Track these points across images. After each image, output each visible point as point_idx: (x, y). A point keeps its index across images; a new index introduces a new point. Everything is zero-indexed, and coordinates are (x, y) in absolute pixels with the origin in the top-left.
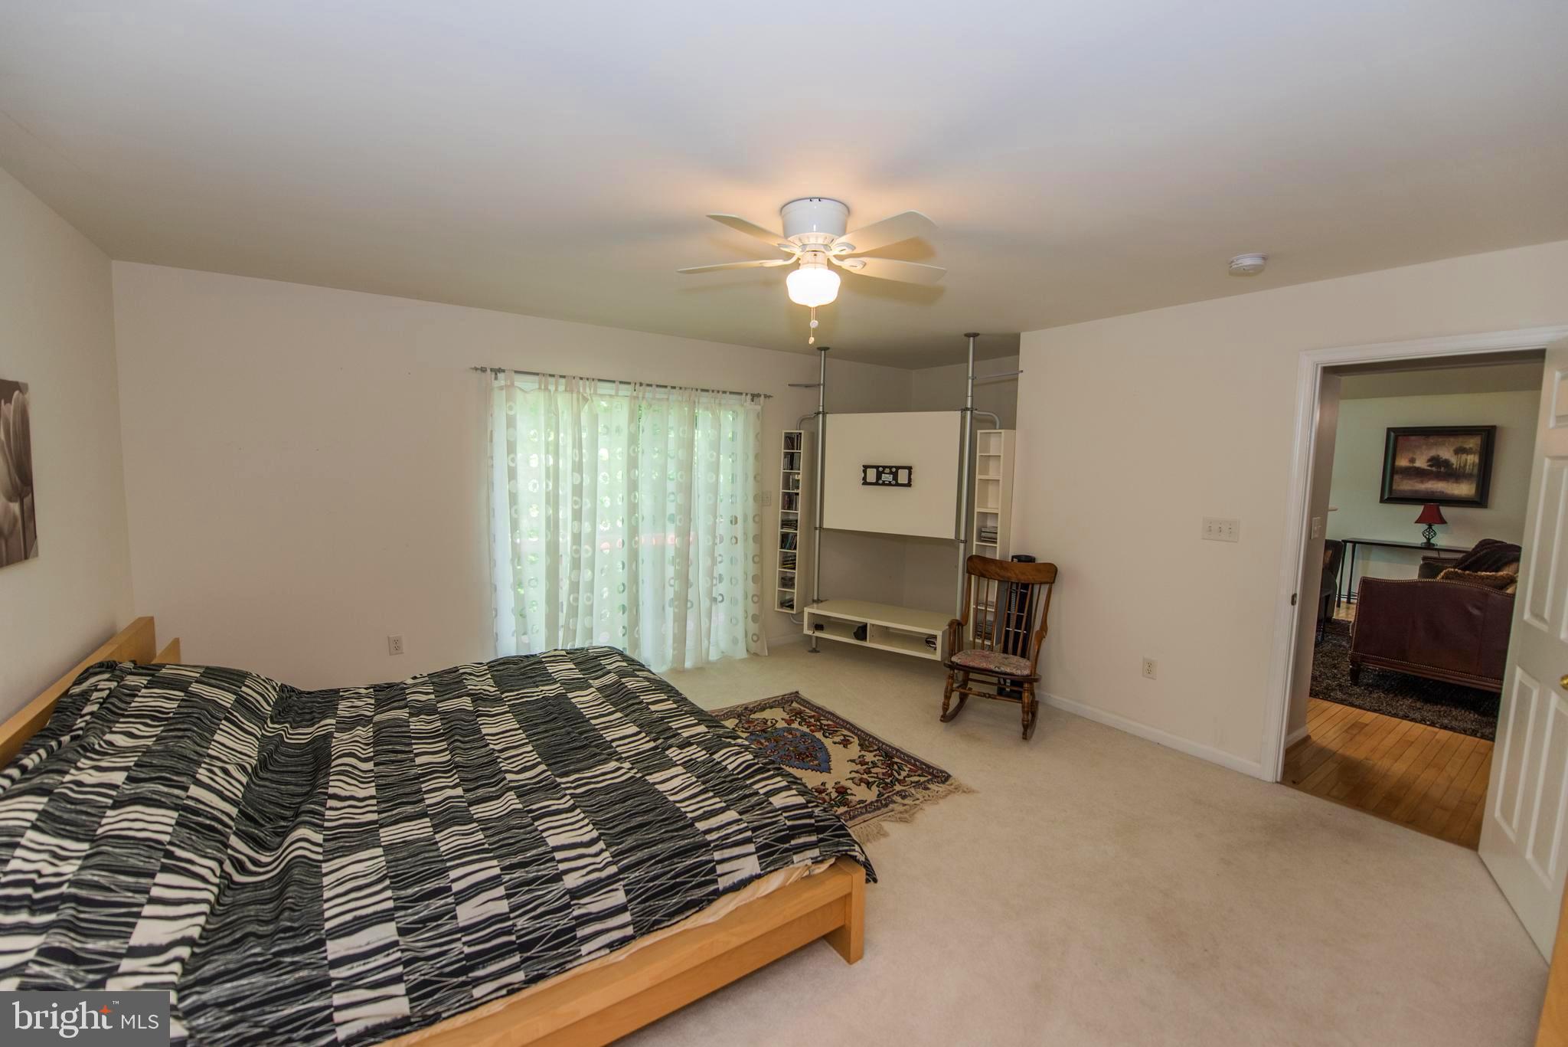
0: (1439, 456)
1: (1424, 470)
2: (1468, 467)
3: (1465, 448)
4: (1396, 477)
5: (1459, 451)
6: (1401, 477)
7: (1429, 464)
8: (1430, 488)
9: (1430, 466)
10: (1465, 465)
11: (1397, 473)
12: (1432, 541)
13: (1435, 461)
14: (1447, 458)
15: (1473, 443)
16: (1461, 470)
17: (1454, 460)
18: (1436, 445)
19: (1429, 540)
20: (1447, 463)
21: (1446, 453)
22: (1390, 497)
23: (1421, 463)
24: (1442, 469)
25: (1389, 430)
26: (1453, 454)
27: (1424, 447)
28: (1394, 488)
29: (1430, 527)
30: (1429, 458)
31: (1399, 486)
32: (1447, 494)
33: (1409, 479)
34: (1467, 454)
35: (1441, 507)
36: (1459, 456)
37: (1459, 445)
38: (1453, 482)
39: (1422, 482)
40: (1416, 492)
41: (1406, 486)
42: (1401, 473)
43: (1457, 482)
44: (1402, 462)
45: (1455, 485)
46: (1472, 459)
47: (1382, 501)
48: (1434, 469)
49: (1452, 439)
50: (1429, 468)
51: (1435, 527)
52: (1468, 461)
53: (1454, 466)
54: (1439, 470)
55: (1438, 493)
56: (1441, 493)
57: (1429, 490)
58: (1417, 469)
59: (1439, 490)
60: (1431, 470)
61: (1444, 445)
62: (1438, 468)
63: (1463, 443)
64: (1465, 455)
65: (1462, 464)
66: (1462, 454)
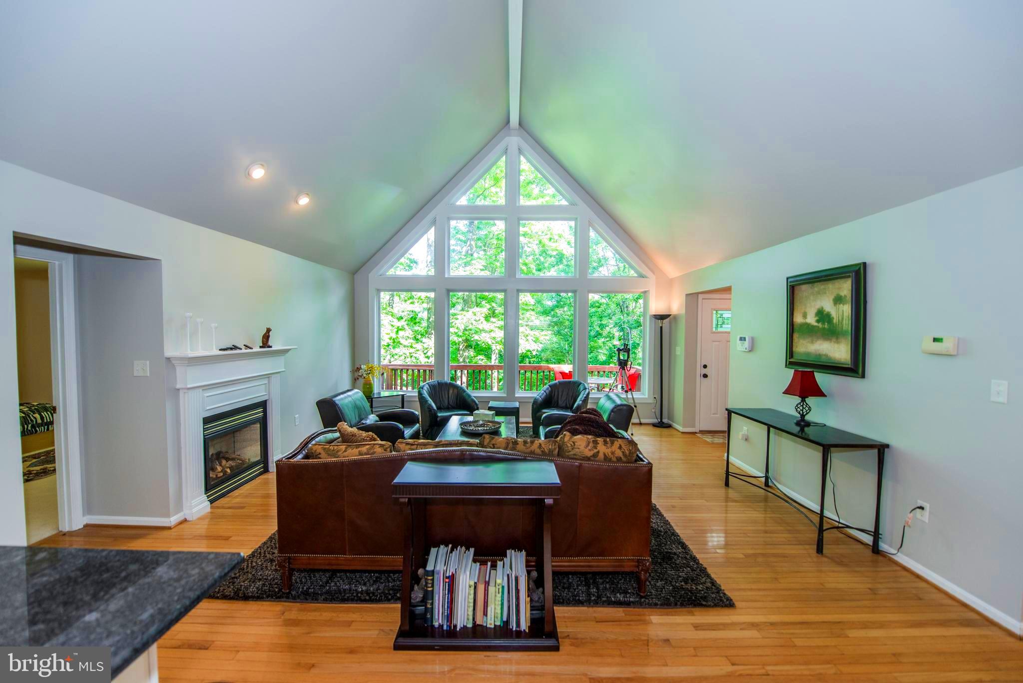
0: (823, 308)
1: (813, 327)
2: (844, 322)
3: (840, 296)
4: (795, 336)
5: (838, 300)
6: (798, 335)
7: (816, 318)
8: (818, 350)
9: (817, 321)
10: (843, 319)
11: (795, 331)
12: (807, 418)
13: (822, 316)
14: (829, 311)
15: (845, 288)
16: (840, 326)
17: (834, 312)
18: (819, 294)
19: (803, 416)
20: (829, 317)
21: (827, 304)
23: (811, 317)
24: (826, 325)
25: (788, 279)
26: (833, 305)
27: (812, 298)
28: (793, 349)
29: (803, 400)
30: (816, 311)
31: (797, 347)
32: (830, 358)
33: (805, 339)
34: (843, 305)
35: (816, 374)
36: (838, 305)
37: (835, 292)
38: (835, 342)
39: (812, 342)
40: (809, 354)
41: (803, 347)
42: (798, 331)
43: (838, 343)
44: (799, 318)
45: (836, 345)
46: (847, 309)
47: (787, 365)
48: (820, 325)
49: (830, 286)
50: (816, 324)
51: (811, 401)
52: (845, 314)
53: (835, 321)
54: (824, 326)
55: (824, 357)
56: (826, 355)
57: (817, 353)
58: (808, 325)
59: (824, 353)
60: (818, 327)
61: (825, 293)
62: (823, 324)
63: (839, 288)
64: (841, 305)
65: (840, 318)
66: (839, 304)
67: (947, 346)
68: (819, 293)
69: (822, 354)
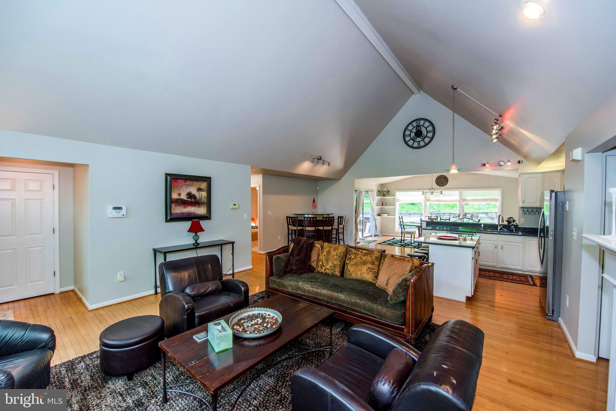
0: (191, 192)
1: (185, 200)
2: (203, 198)
3: (201, 188)
4: (173, 205)
5: (199, 190)
6: (175, 205)
7: (187, 196)
8: (189, 211)
9: (188, 198)
10: (202, 198)
11: (173, 203)
12: (198, 242)
13: (190, 195)
14: (195, 194)
15: (204, 185)
16: (200, 200)
17: (197, 194)
19: (196, 241)
20: (194, 197)
21: (194, 191)
22: (171, 218)
23: (184, 197)
24: (193, 200)
25: (167, 175)
26: (197, 191)
27: (184, 187)
28: (172, 212)
29: (196, 234)
30: (187, 193)
31: (174, 210)
33: (179, 206)
34: (202, 192)
37: (198, 186)
38: (198, 207)
39: (185, 208)
40: (183, 213)
41: (178, 210)
42: (175, 203)
43: (199, 207)
44: (175, 196)
45: (199, 208)
46: (204, 194)
47: (167, 221)
48: (189, 200)
49: (196, 183)
50: (187, 199)
51: (198, 233)
52: (203, 195)
53: (198, 198)
54: (191, 200)
55: (192, 214)
56: (194, 213)
57: (188, 212)
58: (182, 200)
59: (192, 212)
60: (188, 200)
61: (193, 186)
62: (191, 199)
63: (200, 185)
64: (201, 192)
65: (201, 197)
66: (200, 191)
67: (237, 206)
68: (189, 185)
69: (192, 213)
